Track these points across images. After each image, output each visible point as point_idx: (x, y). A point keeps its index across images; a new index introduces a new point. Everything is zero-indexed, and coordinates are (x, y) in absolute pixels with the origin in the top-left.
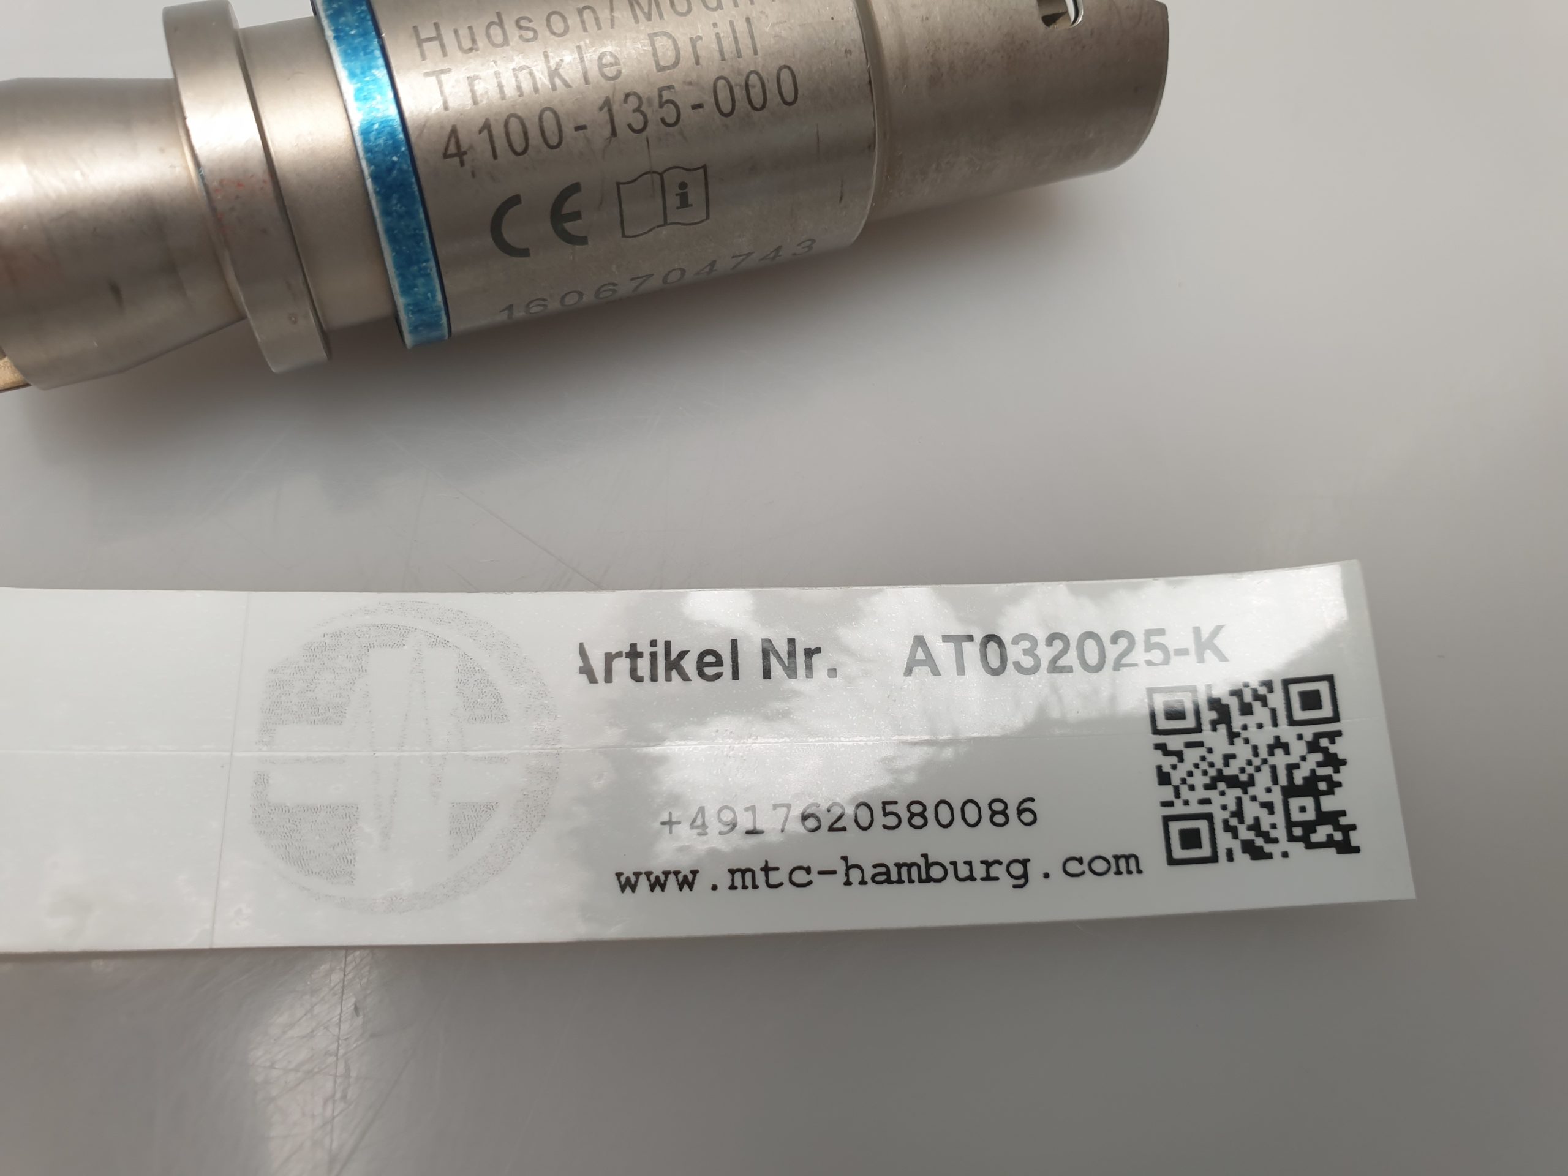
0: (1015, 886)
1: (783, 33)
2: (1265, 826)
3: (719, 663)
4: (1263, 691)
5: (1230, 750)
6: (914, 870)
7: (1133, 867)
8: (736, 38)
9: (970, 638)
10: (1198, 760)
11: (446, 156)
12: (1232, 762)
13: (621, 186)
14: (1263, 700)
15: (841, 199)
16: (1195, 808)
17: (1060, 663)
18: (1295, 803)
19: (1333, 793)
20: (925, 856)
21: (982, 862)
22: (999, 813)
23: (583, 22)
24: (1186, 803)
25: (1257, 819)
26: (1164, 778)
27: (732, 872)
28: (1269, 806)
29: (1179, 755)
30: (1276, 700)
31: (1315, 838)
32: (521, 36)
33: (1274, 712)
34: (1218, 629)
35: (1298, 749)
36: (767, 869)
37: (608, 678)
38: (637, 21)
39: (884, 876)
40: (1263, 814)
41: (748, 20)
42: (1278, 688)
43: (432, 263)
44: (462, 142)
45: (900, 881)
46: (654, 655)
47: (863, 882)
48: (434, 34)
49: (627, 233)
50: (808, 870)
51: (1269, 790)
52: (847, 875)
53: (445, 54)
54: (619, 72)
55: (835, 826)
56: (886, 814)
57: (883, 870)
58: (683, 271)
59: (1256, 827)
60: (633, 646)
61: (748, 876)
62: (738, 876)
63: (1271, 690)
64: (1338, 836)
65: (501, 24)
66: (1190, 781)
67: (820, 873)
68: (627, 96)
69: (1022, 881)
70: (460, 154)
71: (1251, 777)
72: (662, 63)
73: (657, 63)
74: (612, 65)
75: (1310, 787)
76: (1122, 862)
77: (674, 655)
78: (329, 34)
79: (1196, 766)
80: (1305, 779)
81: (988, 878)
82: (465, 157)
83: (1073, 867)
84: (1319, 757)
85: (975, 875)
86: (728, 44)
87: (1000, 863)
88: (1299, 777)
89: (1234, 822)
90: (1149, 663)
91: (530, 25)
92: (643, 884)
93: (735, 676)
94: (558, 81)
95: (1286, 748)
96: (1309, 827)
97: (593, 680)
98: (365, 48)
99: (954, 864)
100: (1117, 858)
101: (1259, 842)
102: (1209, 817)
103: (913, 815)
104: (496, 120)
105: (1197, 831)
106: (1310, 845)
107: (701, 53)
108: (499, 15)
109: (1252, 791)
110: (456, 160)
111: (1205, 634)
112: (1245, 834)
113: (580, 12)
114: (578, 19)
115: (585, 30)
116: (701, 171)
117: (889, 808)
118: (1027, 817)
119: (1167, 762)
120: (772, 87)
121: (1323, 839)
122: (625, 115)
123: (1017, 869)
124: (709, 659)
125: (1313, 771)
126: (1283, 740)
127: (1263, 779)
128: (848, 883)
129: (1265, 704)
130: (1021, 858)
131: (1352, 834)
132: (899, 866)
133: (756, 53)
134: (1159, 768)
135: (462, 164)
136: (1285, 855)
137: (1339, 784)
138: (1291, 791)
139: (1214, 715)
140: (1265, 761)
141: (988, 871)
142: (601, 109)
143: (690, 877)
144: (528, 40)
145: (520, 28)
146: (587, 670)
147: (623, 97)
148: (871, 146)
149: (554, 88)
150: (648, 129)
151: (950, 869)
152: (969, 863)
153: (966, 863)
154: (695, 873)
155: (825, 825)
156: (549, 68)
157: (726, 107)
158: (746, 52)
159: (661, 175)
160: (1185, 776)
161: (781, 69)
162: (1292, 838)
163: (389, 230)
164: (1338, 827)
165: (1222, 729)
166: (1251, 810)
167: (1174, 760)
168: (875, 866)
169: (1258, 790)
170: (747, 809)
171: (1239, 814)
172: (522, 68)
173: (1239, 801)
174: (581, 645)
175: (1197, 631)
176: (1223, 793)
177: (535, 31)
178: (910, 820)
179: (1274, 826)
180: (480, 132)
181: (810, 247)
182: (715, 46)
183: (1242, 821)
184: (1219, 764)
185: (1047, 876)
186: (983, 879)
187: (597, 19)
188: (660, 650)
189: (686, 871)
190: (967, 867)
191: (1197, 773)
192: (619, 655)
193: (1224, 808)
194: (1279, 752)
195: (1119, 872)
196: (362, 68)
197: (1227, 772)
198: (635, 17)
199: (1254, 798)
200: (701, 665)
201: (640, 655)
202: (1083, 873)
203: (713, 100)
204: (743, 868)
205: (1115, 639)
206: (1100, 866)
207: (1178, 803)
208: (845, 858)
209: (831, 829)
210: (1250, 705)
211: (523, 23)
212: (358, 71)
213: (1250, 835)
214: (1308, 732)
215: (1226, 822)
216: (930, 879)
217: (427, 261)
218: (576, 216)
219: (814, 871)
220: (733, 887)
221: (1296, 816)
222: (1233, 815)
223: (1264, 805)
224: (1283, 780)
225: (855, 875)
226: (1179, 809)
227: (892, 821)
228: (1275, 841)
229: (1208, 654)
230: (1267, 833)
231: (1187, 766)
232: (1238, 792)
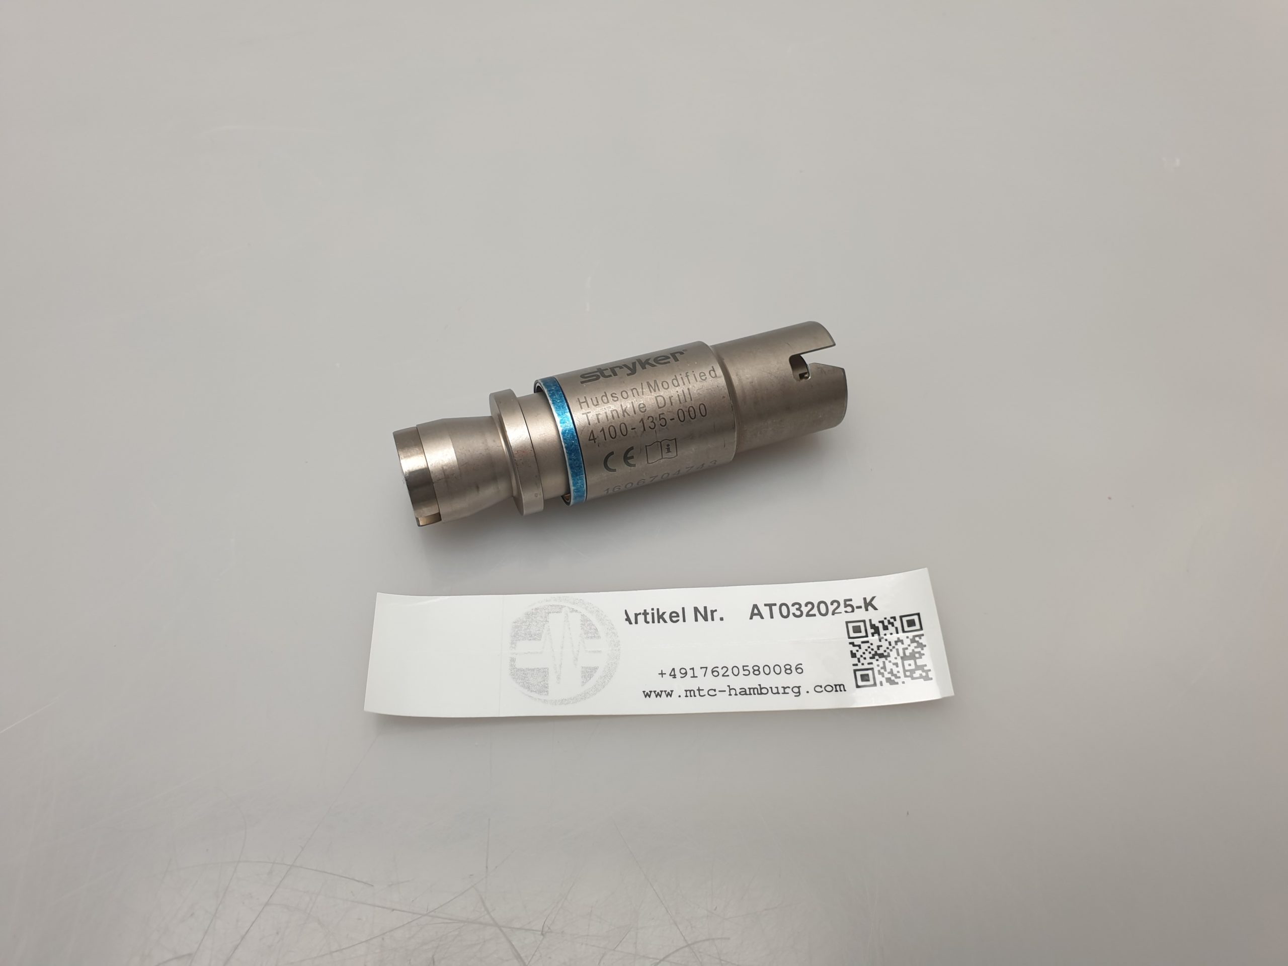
0: (795, 696)
1: (701, 393)
2: (895, 672)
3: (678, 616)
4: (892, 620)
5: (880, 644)
6: (756, 690)
7: (842, 689)
8: (684, 395)
9: (775, 605)
10: (867, 648)
11: (590, 440)
12: (880, 648)
13: (647, 447)
14: (893, 624)
15: (725, 446)
16: (866, 666)
17: (811, 613)
18: (906, 663)
19: (921, 658)
20: (760, 685)
21: (782, 687)
22: (788, 669)
23: (633, 393)
24: (863, 664)
25: (892, 670)
26: (853, 655)
27: (686, 691)
28: (896, 665)
29: (859, 646)
30: (897, 624)
31: (915, 675)
32: (613, 400)
33: (897, 628)
34: (873, 598)
35: (907, 642)
36: (699, 690)
37: (636, 623)
38: (651, 392)
39: (744, 692)
40: (894, 668)
41: (688, 389)
42: (898, 619)
43: (584, 475)
44: (595, 435)
45: (750, 694)
46: (653, 614)
47: (736, 695)
48: (585, 400)
49: (649, 462)
50: (715, 690)
51: (896, 658)
52: (730, 692)
53: (588, 407)
54: (646, 410)
55: (725, 675)
56: (744, 670)
57: (744, 690)
58: (669, 474)
59: (891, 672)
60: (645, 611)
61: (692, 692)
62: (688, 692)
63: (895, 620)
64: (924, 674)
65: (606, 396)
66: (864, 656)
67: (720, 691)
68: (649, 417)
69: (798, 694)
70: (594, 439)
71: (889, 653)
72: (660, 406)
73: (658, 406)
74: (643, 407)
75: (912, 656)
76: (838, 687)
77: (660, 614)
78: (550, 402)
79: (866, 650)
80: (910, 653)
81: (785, 693)
82: (596, 440)
83: (818, 689)
84: (915, 644)
85: (779, 692)
86: (682, 397)
87: (789, 687)
88: (908, 653)
89: (882, 671)
90: (846, 612)
91: (616, 396)
92: (653, 694)
93: (684, 621)
94: (625, 414)
95: (902, 642)
96: (912, 671)
97: (631, 623)
98: (562, 406)
99: (771, 688)
100: (836, 685)
101: (893, 678)
102: (872, 669)
103: (754, 670)
104: (606, 428)
105: (868, 675)
106: (913, 678)
107: (673, 401)
108: (605, 393)
109: (889, 659)
110: (593, 441)
111: (868, 601)
112: (887, 675)
113: (632, 390)
114: (631, 393)
115: (634, 396)
116: (674, 440)
117: (745, 668)
118: (799, 671)
119: (854, 649)
120: (697, 411)
121: (918, 676)
122: (648, 423)
123: (796, 690)
124: (674, 615)
125: (913, 650)
126: (901, 639)
127: (893, 654)
128: (730, 695)
129: (893, 625)
130: (797, 686)
131: (929, 673)
132: (750, 689)
133: (691, 400)
134: (851, 652)
135: (595, 442)
136: (903, 683)
137: (924, 654)
138: (904, 658)
139: (873, 631)
140: (894, 647)
141: (784, 691)
142: (640, 422)
143: (670, 693)
144: (615, 401)
145: (612, 397)
146: (628, 619)
147: (647, 418)
148: (734, 428)
149: (624, 416)
150: (656, 428)
151: (770, 690)
152: (777, 688)
153: (776, 687)
154: (672, 691)
155: (721, 674)
156: (622, 409)
157: (682, 419)
158: (688, 400)
159: (661, 442)
160: (862, 654)
161: (700, 405)
162: (906, 676)
163: (570, 465)
164: (924, 671)
165: (876, 636)
166: (889, 666)
167: (857, 648)
168: (741, 689)
169: (892, 658)
170: (690, 669)
171: (884, 668)
172: (614, 410)
173: (884, 662)
174: (626, 611)
175: (865, 599)
176: (877, 660)
177: (617, 398)
178: (753, 672)
179: (898, 672)
180: (601, 432)
181: (715, 463)
182: (677, 399)
183: (885, 671)
184: (876, 649)
185: (808, 692)
186: (783, 693)
187: (637, 392)
188: (655, 612)
189: (669, 690)
190: (776, 689)
191: (867, 653)
192: (640, 614)
193: (878, 666)
194: (899, 644)
195: (836, 691)
196: (562, 413)
197: (879, 652)
198: (650, 391)
199: (890, 662)
200: (671, 617)
201: (648, 614)
202: (822, 691)
203: (677, 416)
204: (690, 689)
205: (832, 604)
206: (829, 689)
207: (860, 664)
208: (729, 686)
209: (723, 676)
210: (887, 626)
211: (614, 395)
212: (561, 414)
213: (889, 676)
214: (911, 635)
215: (879, 671)
216: (762, 693)
217: (582, 474)
218: (632, 457)
219: (717, 691)
220: (686, 696)
221: (907, 668)
222: (882, 668)
223: (894, 664)
224: (901, 654)
225: (733, 692)
226: (860, 667)
227: (747, 673)
228: (899, 677)
229: (870, 608)
230: (896, 675)
231: (863, 650)
232: (883, 659)
